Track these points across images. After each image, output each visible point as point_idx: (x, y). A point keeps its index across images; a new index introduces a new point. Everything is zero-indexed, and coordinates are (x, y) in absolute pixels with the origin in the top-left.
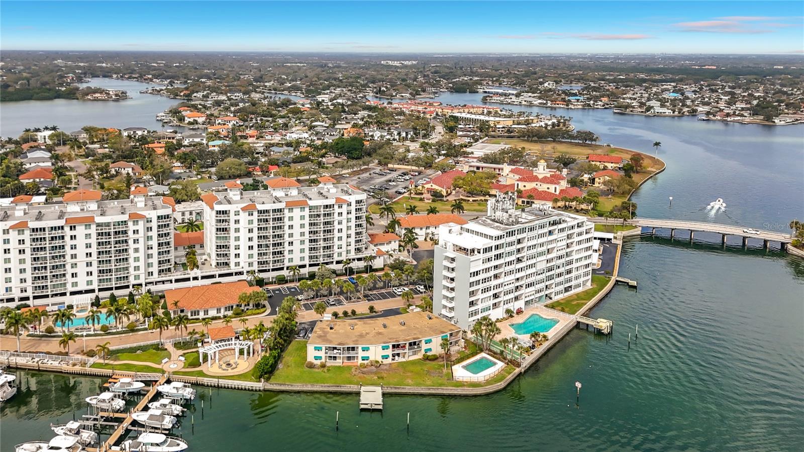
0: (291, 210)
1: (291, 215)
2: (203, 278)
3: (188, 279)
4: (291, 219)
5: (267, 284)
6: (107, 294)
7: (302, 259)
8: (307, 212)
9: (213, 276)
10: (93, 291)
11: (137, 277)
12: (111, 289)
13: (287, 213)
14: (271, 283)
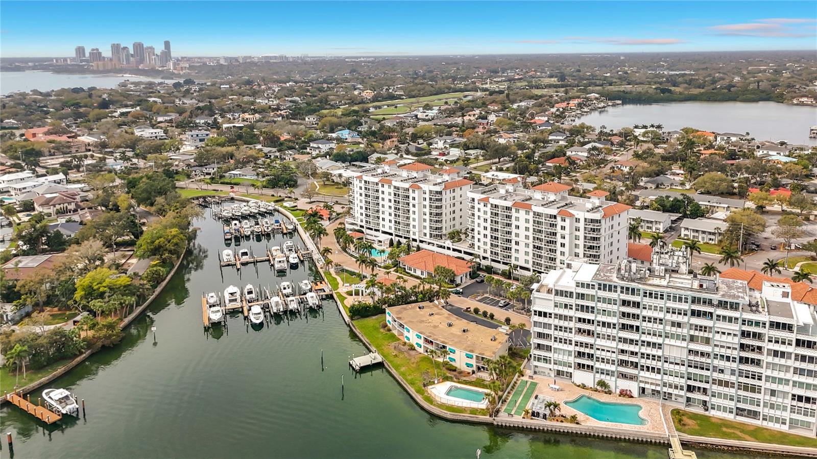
0: (518, 211)
1: (517, 215)
2: (454, 250)
3: (444, 248)
4: (517, 219)
5: (496, 273)
6: (397, 238)
7: (527, 261)
8: (531, 217)
9: (460, 251)
10: (391, 234)
11: (414, 234)
12: (401, 237)
13: (514, 214)
14: (498, 274)
